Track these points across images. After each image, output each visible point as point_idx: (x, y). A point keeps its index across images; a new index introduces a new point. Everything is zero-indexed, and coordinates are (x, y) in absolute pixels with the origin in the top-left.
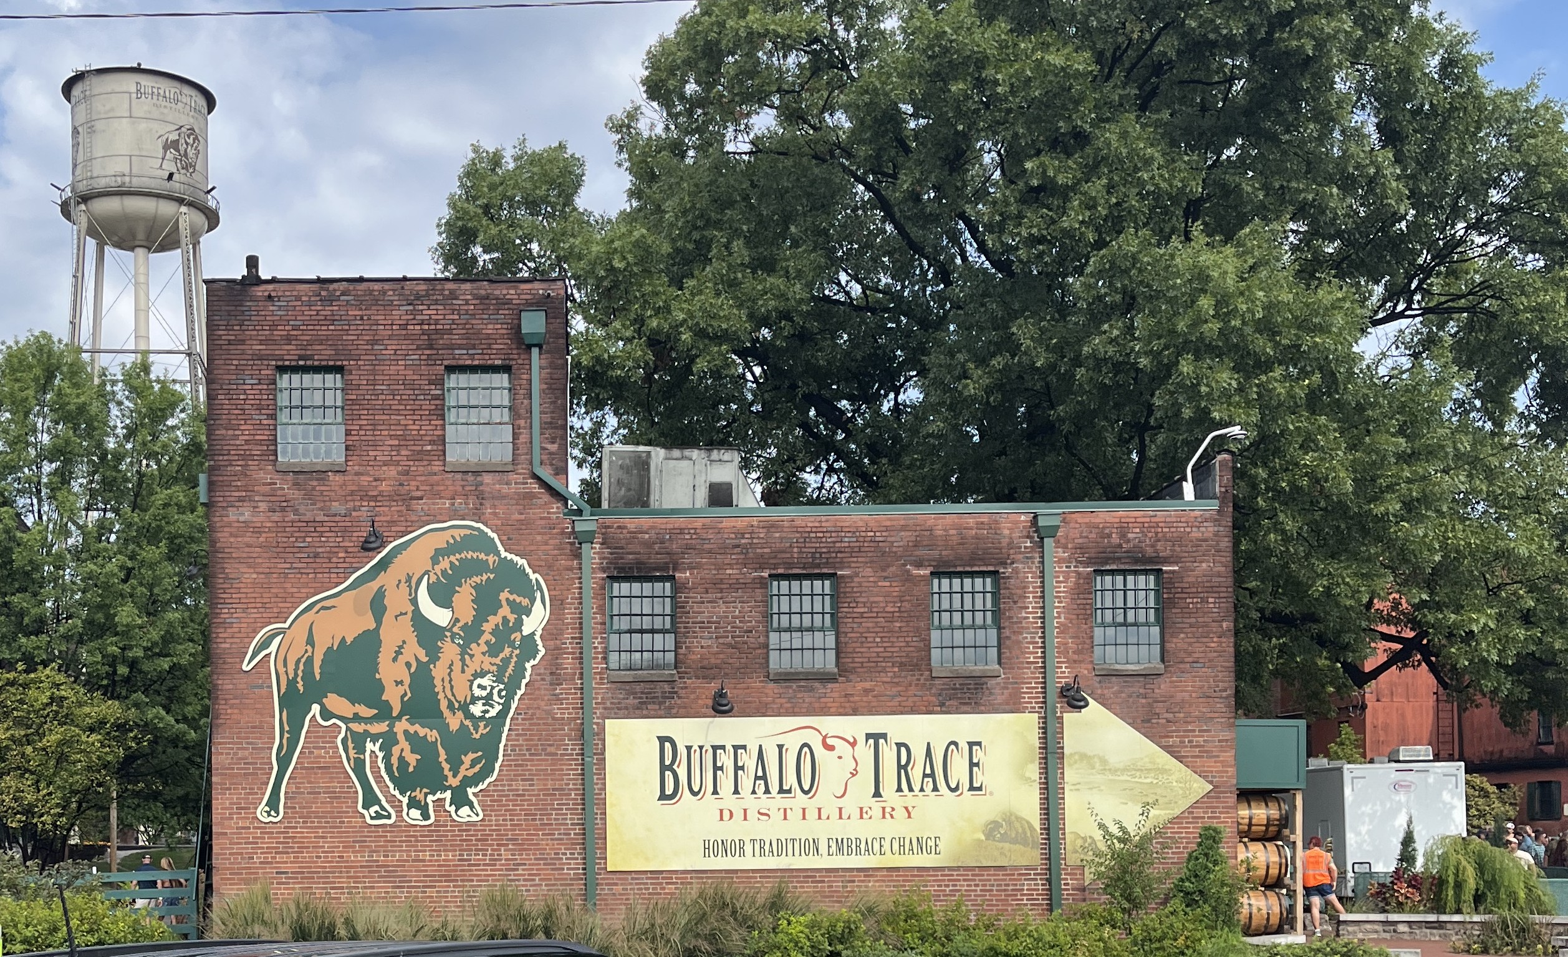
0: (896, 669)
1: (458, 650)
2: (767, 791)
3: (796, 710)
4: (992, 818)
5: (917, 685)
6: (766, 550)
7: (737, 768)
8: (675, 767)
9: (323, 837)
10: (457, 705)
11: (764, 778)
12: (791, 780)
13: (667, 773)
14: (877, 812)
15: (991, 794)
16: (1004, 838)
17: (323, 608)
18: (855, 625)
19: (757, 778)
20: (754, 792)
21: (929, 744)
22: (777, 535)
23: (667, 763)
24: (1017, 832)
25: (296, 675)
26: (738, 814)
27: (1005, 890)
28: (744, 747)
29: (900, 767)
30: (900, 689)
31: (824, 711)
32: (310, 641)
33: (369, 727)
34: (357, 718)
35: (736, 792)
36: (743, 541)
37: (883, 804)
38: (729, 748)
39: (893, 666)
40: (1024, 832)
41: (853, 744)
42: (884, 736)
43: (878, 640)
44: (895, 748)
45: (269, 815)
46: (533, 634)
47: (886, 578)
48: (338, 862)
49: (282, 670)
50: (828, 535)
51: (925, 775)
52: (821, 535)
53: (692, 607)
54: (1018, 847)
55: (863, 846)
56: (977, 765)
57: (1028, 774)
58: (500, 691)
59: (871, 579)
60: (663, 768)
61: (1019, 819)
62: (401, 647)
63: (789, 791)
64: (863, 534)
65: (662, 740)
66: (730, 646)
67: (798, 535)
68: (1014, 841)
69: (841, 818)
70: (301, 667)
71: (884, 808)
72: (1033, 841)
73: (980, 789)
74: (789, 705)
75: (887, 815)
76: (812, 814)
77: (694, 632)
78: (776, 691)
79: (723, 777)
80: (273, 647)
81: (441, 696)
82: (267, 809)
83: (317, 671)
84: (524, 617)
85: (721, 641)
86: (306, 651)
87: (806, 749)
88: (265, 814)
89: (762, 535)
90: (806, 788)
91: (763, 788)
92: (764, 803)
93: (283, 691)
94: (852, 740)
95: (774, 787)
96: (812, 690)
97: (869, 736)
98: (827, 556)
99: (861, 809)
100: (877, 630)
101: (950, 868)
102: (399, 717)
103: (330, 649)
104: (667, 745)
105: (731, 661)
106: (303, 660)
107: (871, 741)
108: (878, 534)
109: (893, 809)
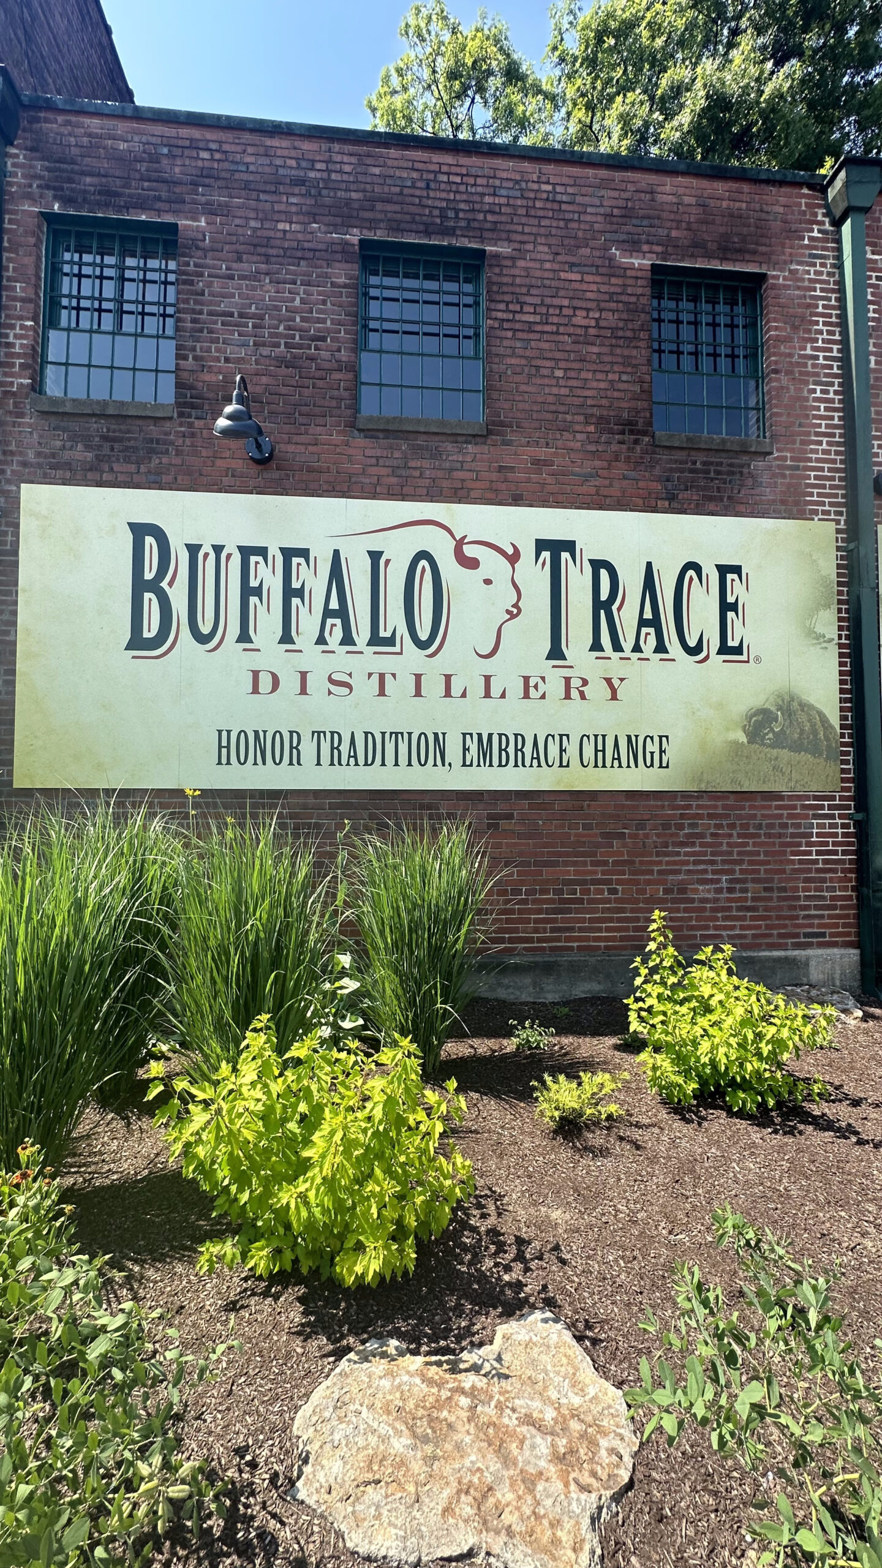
0: (592, 428)
2: (347, 639)
3: (406, 490)
4: (757, 700)
5: (628, 459)
6: (354, 195)
7: (290, 593)
8: (164, 584)
11: (342, 613)
12: (394, 619)
13: (147, 596)
14: (554, 686)
15: (758, 659)
16: (779, 742)
18: (519, 344)
19: (328, 613)
20: (321, 640)
21: (649, 565)
22: (377, 171)
23: (149, 576)
24: (802, 732)
26: (290, 683)
27: (780, 836)
28: (304, 553)
29: (599, 605)
30: (597, 463)
31: (459, 495)
35: (286, 638)
36: (312, 174)
37: (567, 673)
38: (274, 551)
39: (587, 423)
40: (815, 732)
41: (513, 558)
42: (570, 546)
43: (559, 373)
44: (588, 569)
47: (572, 265)
50: (471, 181)
51: (642, 623)
52: (458, 179)
53: (210, 285)
54: (805, 757)
55: (528, 749)
56: (734, 607)
57: (819, 629)
59: (548, 266)
60: (139, 586)
61: (804, 706)
63: (390, 641)
64: (535, 186)
65: (140, 531)
66: (281, 362)
67: (415, 175)
68: (797, 747)
69: (487, 695)
71: (568, 680)
72: (829, 747)
73: (738, 650)
74: (394, 480)
75: (574, 694)
76: (433, 687)
77: (211, 331)
78: (368, 452)
79: (262, 609)
85: (266, 351)
87: (423, 563)
89: (347, 168)
90: (424, 636)
91: (338, 633)
92: (341, 661)
94: (510, 551)
95: (362, 633)
96: (436, 454)
97: (541, 545)
98: (470, 216)
99: (526, 679)
100: (559, 355)
101: (685, 795)
104: (149, 540)
105: (284, 390)
107: (546, 555)
108: (559, 189)
109: (585, 682)
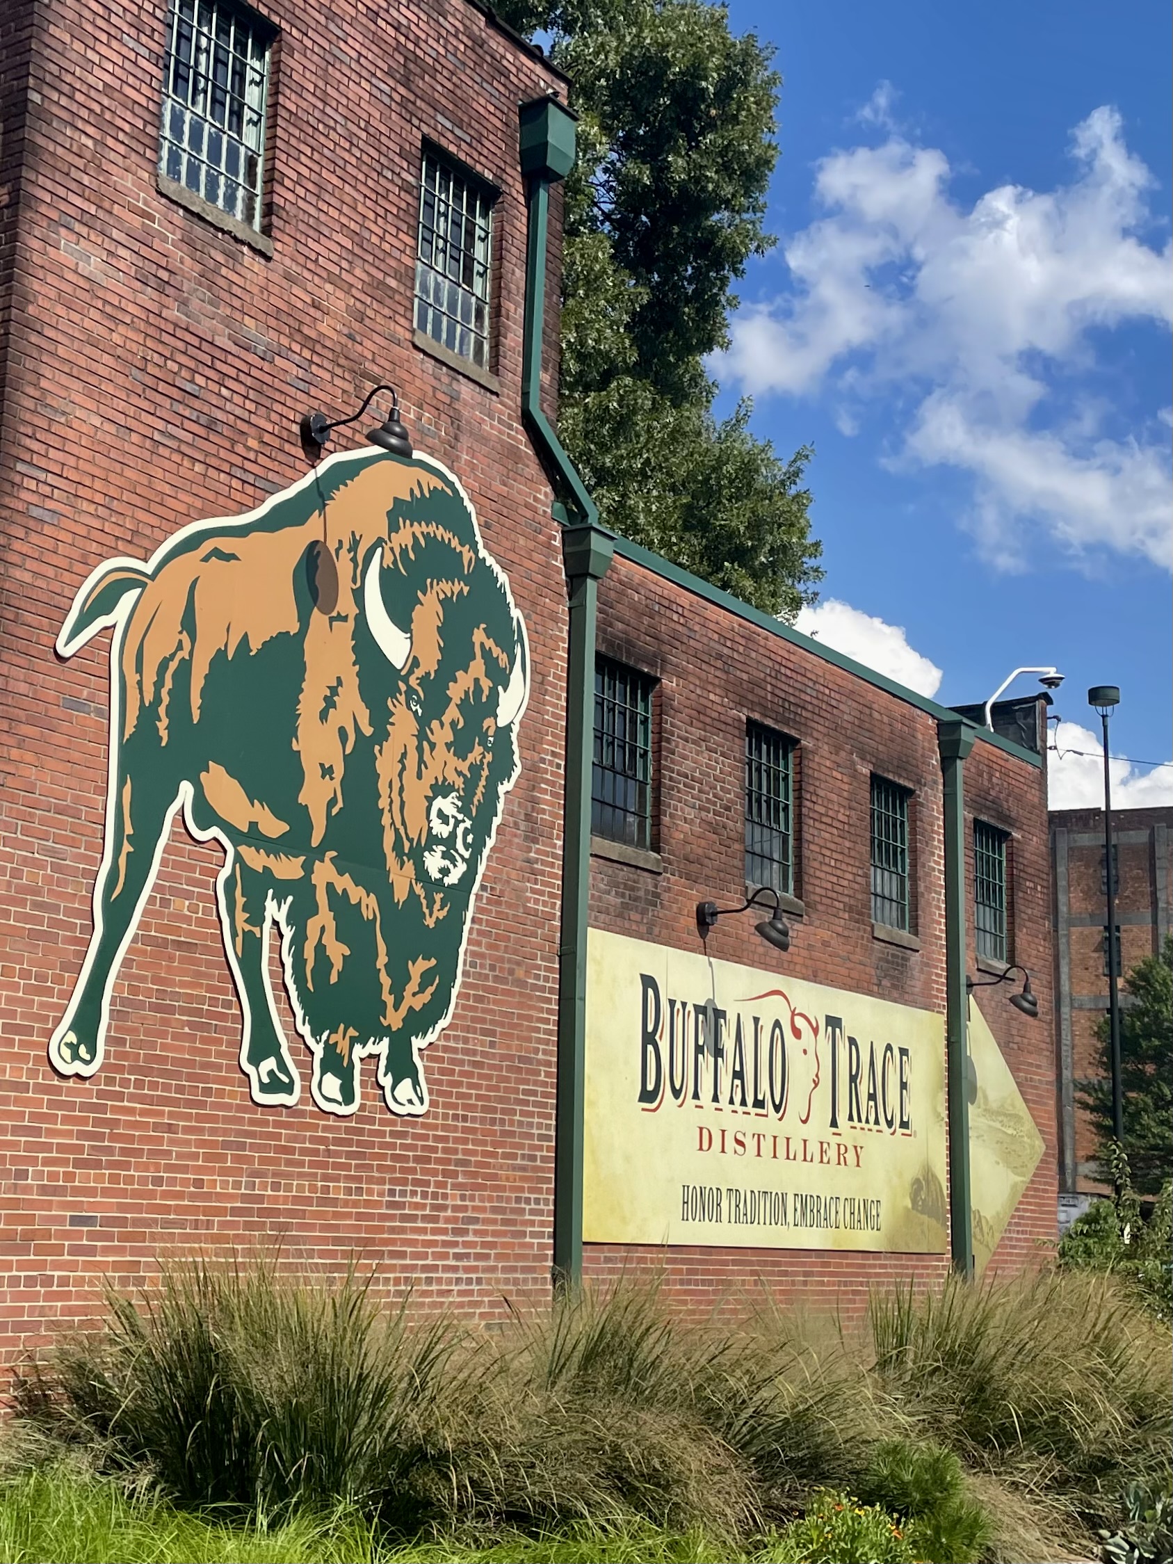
0: (846, 916)
1: (413, 727)
2: (743, 1099)
4: (915, 1170)
5: (861, 946)
6: (744, 675)
7: (717, 1051)
8: (657, 1037)
9: (170, 1128)
10: (407, 845)
11: (741, 1074)
12: (764, 1083)
13: (649, 1047)
14: (833, 1152)
15: (916, 1134)
17: (217, 553)
19: (734, 1073)
20: (731, 1102)
21: (872, 1044)
23: (650, 1027)
24: (933, 1199)
25: (157, 700)
26: (717, 1139)
28: (723, 1014)
29: (851, 1078)
30: (849, 948)
31: (791, 969)
32: (189, 623)
33: (271, 862)
34: (253, 836)
35: (716, 1096)
37: (838, 1140)
38: (710, 1013)
39: (844, 910)
40: (937, 1200)
41: (816, 1031)
42: (840, 1023)
43: (832, 863)
44: (847, 1045)
45: (76, 1056)
46: (509, 726)
47: (838, 765)
48: (193, 1196)
49: (132, 678)
50: (795, 676)
51: (869, 1096)
52: (789, 673)
53: (677, 745)
54: (934, 1222)
55: (822, 1211)
56: (906, 1086)
57: (940, 1109)
58: (466, 832)
59: (828, 763)
60: (646, 1037)
61: (933, 1177)
62: (334, 691)
63: (762, 1103)
65: (646, 981)
66: (711, 827)
68: (931, 1213)
69: (805, 1158)
70: (169, 684)
71: (839, 1147)
72: (943, 1214)
73: (907, 1125)
74: (762, 948)
75: (842, 1159)
76: (781, 1149)
78: (751, 922)
79: (704, 1065)
80: (120, 614)
81: (386, 820)
82: (72, 1038)
83: (196, 701)
84: (500, 688)
85: (703, 814)
86: (180, 647)
87: (777, 1031)
88: (67, 1053)
90: (777, 1100)
91: (740, 1092)
92: (741, 1121)
93: (129, 730)
94: (815, 1024)
95: (750, 1093)
97: (828, 1021)
98: (795, 709)
99: (821, 1144)
100: (832, 846)
102: (319, 853)
103: (221, 653)
104: (650, 991)
105: (712, 853)
106: (173, 666)
107: (830, 1030)
109: (846, 1149)
